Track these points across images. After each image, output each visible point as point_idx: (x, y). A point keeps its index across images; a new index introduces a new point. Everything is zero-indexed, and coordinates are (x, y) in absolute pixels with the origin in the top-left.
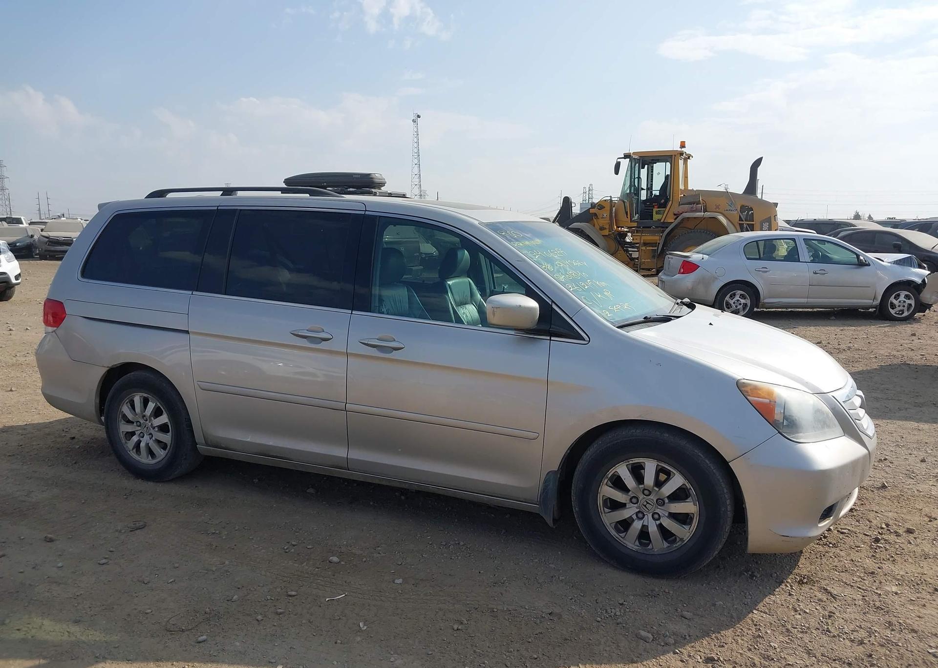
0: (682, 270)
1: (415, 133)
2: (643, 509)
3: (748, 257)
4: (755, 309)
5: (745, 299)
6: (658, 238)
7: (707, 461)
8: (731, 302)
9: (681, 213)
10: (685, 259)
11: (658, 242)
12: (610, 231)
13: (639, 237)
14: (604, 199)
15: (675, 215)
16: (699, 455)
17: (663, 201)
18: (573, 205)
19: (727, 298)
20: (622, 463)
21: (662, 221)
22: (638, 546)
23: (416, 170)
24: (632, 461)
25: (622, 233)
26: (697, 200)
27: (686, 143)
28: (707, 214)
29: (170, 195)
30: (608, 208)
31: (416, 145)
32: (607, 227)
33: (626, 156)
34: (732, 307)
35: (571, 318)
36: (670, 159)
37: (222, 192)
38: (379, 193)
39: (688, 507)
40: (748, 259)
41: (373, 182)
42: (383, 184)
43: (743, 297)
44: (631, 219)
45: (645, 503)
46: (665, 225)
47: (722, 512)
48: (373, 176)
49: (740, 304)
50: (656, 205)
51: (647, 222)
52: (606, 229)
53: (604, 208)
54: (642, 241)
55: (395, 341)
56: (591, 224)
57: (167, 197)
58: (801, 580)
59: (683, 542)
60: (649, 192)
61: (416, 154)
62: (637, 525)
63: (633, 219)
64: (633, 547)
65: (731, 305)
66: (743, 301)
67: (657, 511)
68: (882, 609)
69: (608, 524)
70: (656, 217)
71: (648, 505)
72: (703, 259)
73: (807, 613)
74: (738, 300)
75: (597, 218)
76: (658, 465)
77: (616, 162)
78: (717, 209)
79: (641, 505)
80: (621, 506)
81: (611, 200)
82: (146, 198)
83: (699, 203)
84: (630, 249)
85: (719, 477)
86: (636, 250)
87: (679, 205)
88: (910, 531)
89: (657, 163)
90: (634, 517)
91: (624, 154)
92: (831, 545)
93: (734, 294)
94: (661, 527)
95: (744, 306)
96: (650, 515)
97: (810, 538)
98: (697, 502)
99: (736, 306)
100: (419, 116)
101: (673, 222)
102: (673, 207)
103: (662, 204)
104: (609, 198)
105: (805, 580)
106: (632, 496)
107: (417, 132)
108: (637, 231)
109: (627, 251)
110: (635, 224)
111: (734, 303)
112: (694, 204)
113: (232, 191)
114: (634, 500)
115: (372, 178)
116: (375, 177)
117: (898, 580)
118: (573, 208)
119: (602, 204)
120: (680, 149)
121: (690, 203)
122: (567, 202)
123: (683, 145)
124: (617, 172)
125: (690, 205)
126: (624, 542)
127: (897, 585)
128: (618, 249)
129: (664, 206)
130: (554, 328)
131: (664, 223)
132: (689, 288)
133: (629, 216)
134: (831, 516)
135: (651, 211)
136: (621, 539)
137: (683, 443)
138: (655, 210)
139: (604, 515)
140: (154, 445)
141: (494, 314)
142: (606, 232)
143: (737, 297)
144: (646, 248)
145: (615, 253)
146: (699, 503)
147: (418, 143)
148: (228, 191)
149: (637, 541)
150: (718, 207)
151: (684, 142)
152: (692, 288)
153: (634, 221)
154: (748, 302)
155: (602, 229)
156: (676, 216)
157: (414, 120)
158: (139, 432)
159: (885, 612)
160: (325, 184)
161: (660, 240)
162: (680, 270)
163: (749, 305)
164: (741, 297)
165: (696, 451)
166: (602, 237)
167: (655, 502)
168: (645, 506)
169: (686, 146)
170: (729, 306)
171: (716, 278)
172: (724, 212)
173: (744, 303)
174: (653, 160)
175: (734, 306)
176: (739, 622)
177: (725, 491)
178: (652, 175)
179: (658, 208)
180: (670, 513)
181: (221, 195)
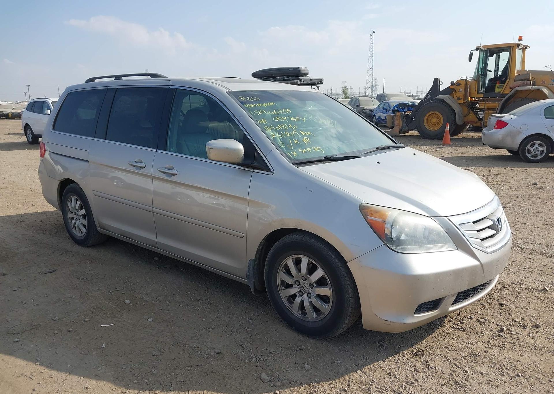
0: (496, 127)
1: (371, 43)
2: (303, 290)
3: (547, 117)
4: (550, 155)
5: (542, 147)
6: (497, 105)
7: (336, 260)
8: (532, 149)
9: (515, 87)
10: (499, 119)
11: (497, 107)
12: (464, 101)
13: (484, 104)
14: (461, 79)
15: (510, 88)
16: (332, 256)
17: (504, 79)
18: (441, 83)
19: (528, 146)
20: (289, 257)
21: (501, 93)
22: (300, 314)
23: (371, 66)
24: (295, 256)
25: (473, 101)
26: (528, 78)
27: (523, 38)
28: (535, 87)
29: (96, 81)
30: (463, 85)
31: (371, 50)
32: (462, 98)
33: (478, 49)
34: (531, 153)
35: (265, 157)
36: (509, 50)
37: (115, 78)
38: (304, 79)
39: (327, 291)
40: (547, 118)
41: (300, 73)
42: (307, 74)
43: (541, 146)
44: (478, 92)
45: (303, 286)
46: (503, 96)
47: (345, 297)
48: (300, 69)
49: (538, 151)
50: (498, 82)
51: (491, 94)
52: (461, 99)
53: (461, 84)
54: (486, 107)
55: (174, 169)
56: (451, 96)
57: (95, 81)
58: (416, 353)
59: (325, 315)
60: (496, 73)
61: (371, 56)
62: (298, 300)
63: (479, 92)
64: (297, 315)
65: (531, 151)
66: (540, 149)
67: (310, 292)
68: (459, 384)
69: (283, 297)
70: (497, 90)
71: (305, 287)
72: (512, 118)
73: (397, 378)
74: (537, 148)
75: (456, 92)
76: (309, 260)
77: (470, 53)
78: (543, 84)
79: (301, 286)
80: (289, 286)
81: (466, 79)
82: (85, 83)
83: (529, 79)
84: (479, 113)
85: (344, 273)
86: (482, 113)
87: (514, 82)
88: (537, 326)
89: (503, 53)
90: (297, 294)
91: (476, 47)
92: (461, 330)
93: (534, 144)
94: (311, 303)
95: (541, 152)
96: (306, 294)
97: (405, 324)
98: (331, 289)
99: (535, 152)
100: (374, 32)
101: (508, 94)
102: (510, 83)
103: (503, 81)
104: (465, 78)
105: (419, 353)
106: (296, 280)
107: (372, 42)
108: (484, 101)
109: (477, 114)
110: (482, 96)
111: (534, 150)
112: (525, 80)
113: (119, 77)
114: (297, 282)
115: (300, 70)
116: (302, 69)
117: (493, 363)
118: (440, 85)
119: (459, 82)
120: (518, 42)
121: (522, 80)
122: (437, 82)
123: (520, 39)
124: (470, 60)
125: (522, 82)
126: (292, 310)
127: (489, 367)
128: (470, 112)
129: (504, 82)
130: (255, 164)
131: (502, 94)
132: (500, 139)
133: (476, 90)
134: (436, 310)
135: (494, 86)
136: (290, 308)
137: (322, 246)
138: (497, 85)
139: (281, 291)
140: (80, 225)
141: (210, 152)
142: (461, 101)
143: (536, 146)
144: (488, 112)
145: (468, 115)
146: (332, 289)
147: (372, 48)
148: (118, 77)
149: (300, 311)
150: (544, 82)
151: (522, 37)
152: (502, 139)
153: (481, 93)
154: (545, 149)
155: (459, 99)
156: (511, 90)
157: (371, 34)
158: (76, 218)
159: (460, 386)
160: (273, 75)
161: (499, 106)
162: (495, 127)
163: (545, 151)
164: (540, 145)
165: (329, 253)
166: (459, 104)
167: (309, 285)
168: (303, 287)
169: (523, 39)
170: (530, 152)
171: (521, 132)
172: (549, 86)
173: (541, 150)
174: (499, 50)
175: (533, 152)
176: (339, 378)
177: (348, 283)
178: (499, 61)
179: (500, 84)
180: (317, 294)
181: (114, 80)
